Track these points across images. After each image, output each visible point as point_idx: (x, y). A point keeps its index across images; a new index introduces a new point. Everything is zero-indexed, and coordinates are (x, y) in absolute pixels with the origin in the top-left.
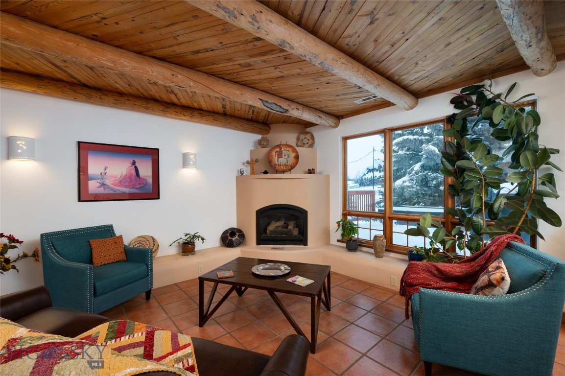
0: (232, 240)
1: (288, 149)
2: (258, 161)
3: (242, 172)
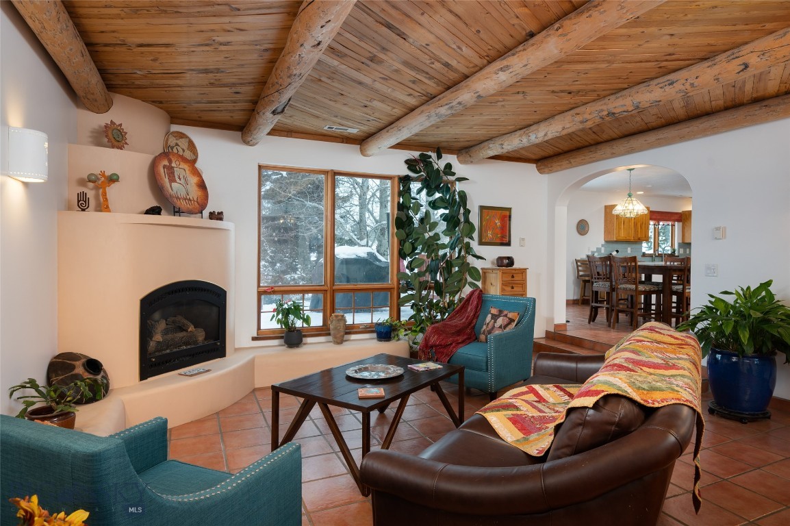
1: (182, 165)
2: (113, 179)
3: (82, 203)
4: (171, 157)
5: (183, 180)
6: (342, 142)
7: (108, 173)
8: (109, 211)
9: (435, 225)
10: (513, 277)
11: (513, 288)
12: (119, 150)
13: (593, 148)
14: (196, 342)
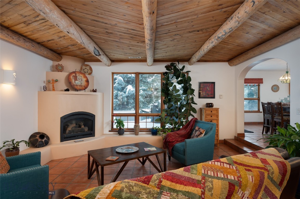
0: (42, 141)
1: (81, 75)
2: (57, 81)
3: (45, 89)
4: (76, 73)
5: (80, 80)
6: (140, 62)
7: (55, 79)
8: (55, 91)
9: (178, 91)
10: (211, 112)
11: (211, 116)
12: (60, 72)
13: (246, 53)
14: (84, 131)
